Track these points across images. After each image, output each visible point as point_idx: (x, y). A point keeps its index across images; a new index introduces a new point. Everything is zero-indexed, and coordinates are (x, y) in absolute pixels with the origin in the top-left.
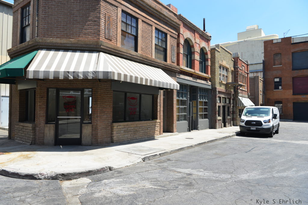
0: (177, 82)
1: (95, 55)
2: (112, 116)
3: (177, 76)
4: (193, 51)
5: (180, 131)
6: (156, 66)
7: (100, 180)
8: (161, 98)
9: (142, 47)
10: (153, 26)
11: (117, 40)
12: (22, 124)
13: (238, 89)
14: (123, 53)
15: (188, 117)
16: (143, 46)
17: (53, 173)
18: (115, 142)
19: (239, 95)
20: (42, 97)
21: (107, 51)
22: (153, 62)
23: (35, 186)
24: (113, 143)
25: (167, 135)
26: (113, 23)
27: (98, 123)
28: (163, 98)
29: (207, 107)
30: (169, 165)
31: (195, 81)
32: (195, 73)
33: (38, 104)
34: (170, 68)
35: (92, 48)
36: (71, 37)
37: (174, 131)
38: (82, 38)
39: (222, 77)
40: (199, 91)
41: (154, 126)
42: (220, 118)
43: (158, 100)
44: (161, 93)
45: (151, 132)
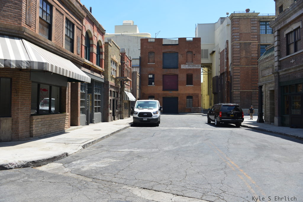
2: (30, 108)
4: (91, 43)
7: (69, 162)
8: (69, 90)
9: (56, 37)
10: (64, 15)
11: (35, 27)
13: (124, 84)
15: (86, 111)
16: (56, 35)
17: (23, 162)
18: (34, 136)
19: (125, 90)
22: (64, 53)
26: (33, 8)
27: (19, 116)
29: (100, 101)
30: (108, 148)
31: (92, 74)
32: (93, 66)
34: (77, 60)
35: (13, 33)
37: (79, 124)
39: (113, 71)
40: (95, 84)
41: (64, 119)
42: (111, 111)
43: (67, 93)
44: (69, 86)
45: (62, 126)
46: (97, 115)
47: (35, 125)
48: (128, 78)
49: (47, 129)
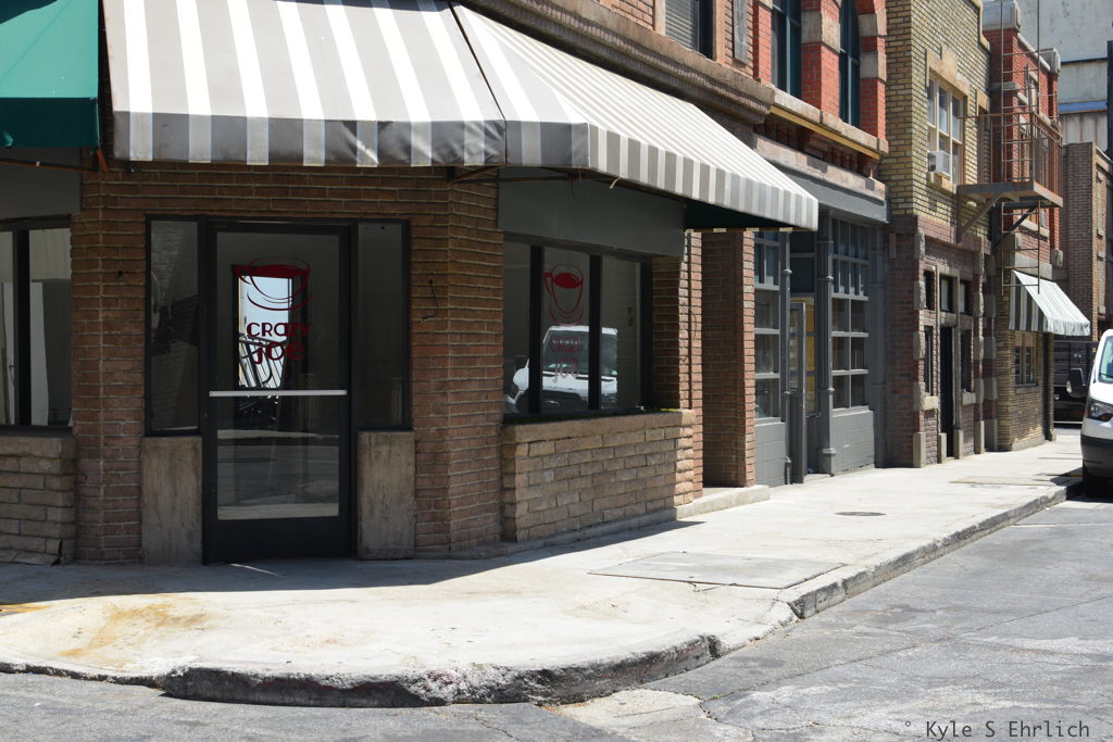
6: (675, 84)
13: (1010, 226)
15: (784, 397)
17: (493, 671)
18: (522, 533)
19: (1017, 264)
20: (120, 273)
24: (514, 539)
25: (723, 501)
27: (450, 425)
28: (700, 276)
29: (865, 335)
31: (818, 175)
32: (821, 124)
34: (733, 96)
37: (749, 477)
39: (938, 152)
40: (835, 238)
41: (669, 446)
42: (932, 402)
43: (683, 292)
44: (693, 251)
45: (660, 482)
46: (851, 423)
47: (524, 476)
48: (1039, 189)
49: (584, 496)
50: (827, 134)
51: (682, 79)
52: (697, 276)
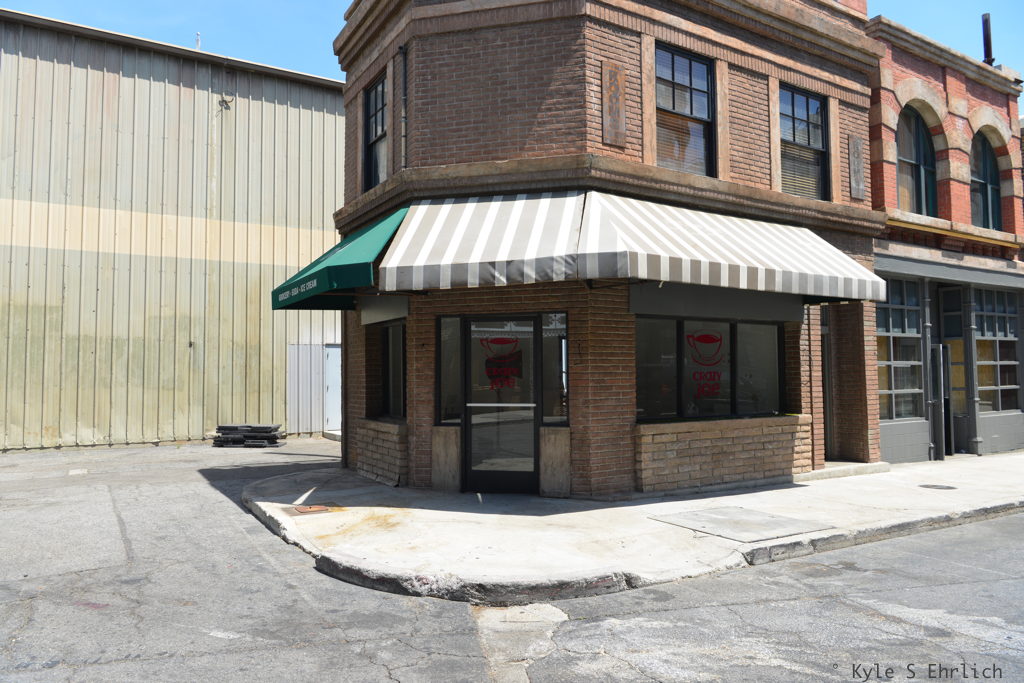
0: (877, 272)
1: (572, 202)
2: (635, 400)
3: (876, 250)
4: (938, 145)
5: (895, 457)
6: (788, 218)
7: (594, 617)
8: (812, 332)
9: (734, 158)
10: (771, 79)
11: (642, 145)
12: (373, 425)
14: (667, 187)
15: (927, 405)
17: (454, 580)
18: (648, 487)
20: (423, 345)
21: (611, 187)
22: (774, 207)
23: (405, 615)
24: (641, 491)
25: (844, 471)
26: (628, 90)
27: (590, 424)
28: (820, 333)
29: (1016, 363)
30: (850, 586)
31: (953, 262)
32: (952, 230)
33: (413, 366)
34: (846, 221)
35: (564, 179)
36: (500, 155)
37: (871, 456)
38: (530, 153)
40: (977, 301)
41: (787, 437)
43: (803, 342)
44: (813, 317)
45: (779, 459)
46: (1001, 422)
49: (705, 467)
50: (960, 236)
51: (794, 215)
52: (817, 331)
